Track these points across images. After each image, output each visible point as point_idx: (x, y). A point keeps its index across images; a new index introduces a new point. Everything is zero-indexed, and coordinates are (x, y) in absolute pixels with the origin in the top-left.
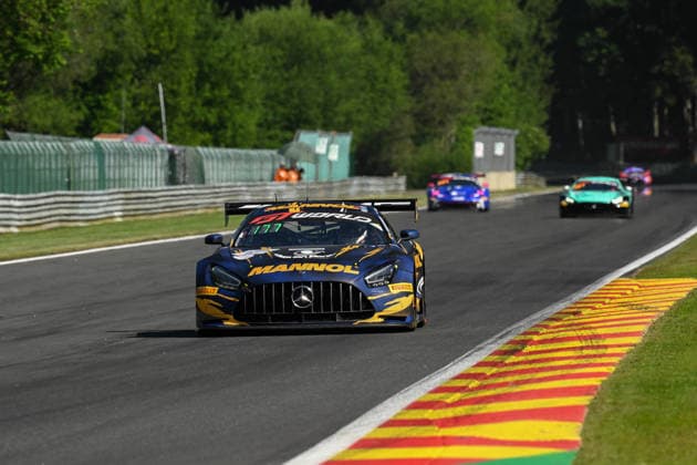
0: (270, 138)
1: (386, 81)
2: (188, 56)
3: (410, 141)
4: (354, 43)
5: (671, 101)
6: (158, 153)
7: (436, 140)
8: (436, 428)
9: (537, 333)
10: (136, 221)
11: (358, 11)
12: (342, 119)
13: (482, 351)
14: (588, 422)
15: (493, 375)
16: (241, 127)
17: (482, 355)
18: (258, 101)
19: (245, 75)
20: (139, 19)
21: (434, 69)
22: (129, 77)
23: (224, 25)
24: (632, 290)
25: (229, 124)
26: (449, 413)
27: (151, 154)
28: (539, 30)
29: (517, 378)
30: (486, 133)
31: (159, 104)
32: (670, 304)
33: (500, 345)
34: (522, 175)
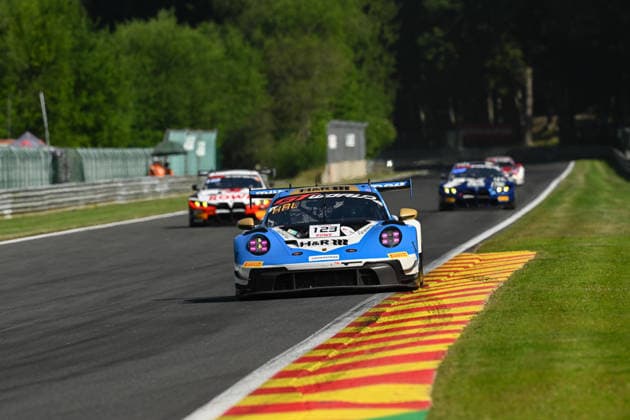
0: (143, 137)
1: (247, 83)
2: (66, 67)
3: (269, 136)
4: (217, 50)
5: (503, 91)
6: (42, 155)
7: (293, 135)
8: (300, 394)
9: (389, 306)
10: (23, 218)
11: (219, 21)
12: (209, 119)
13: (340, 324)
14: (437, 384)
15: (350, 345)
16: (116, 128)
17: (341, 327)
18: (131, 105)
19: (118, 83)
20: (20, 34)
21: (289, 71)
22: (13, 88)
23: (98, 38)
24: (474, 263)
25: (105, 127)
26: (311, 380)
27: (35, 157)
28: (382, 32)
29: (372, 346)
30: (338, 126)
31: (41, 111)
32: (509, 275)
33: (356, 317)
34: (372, 163)
